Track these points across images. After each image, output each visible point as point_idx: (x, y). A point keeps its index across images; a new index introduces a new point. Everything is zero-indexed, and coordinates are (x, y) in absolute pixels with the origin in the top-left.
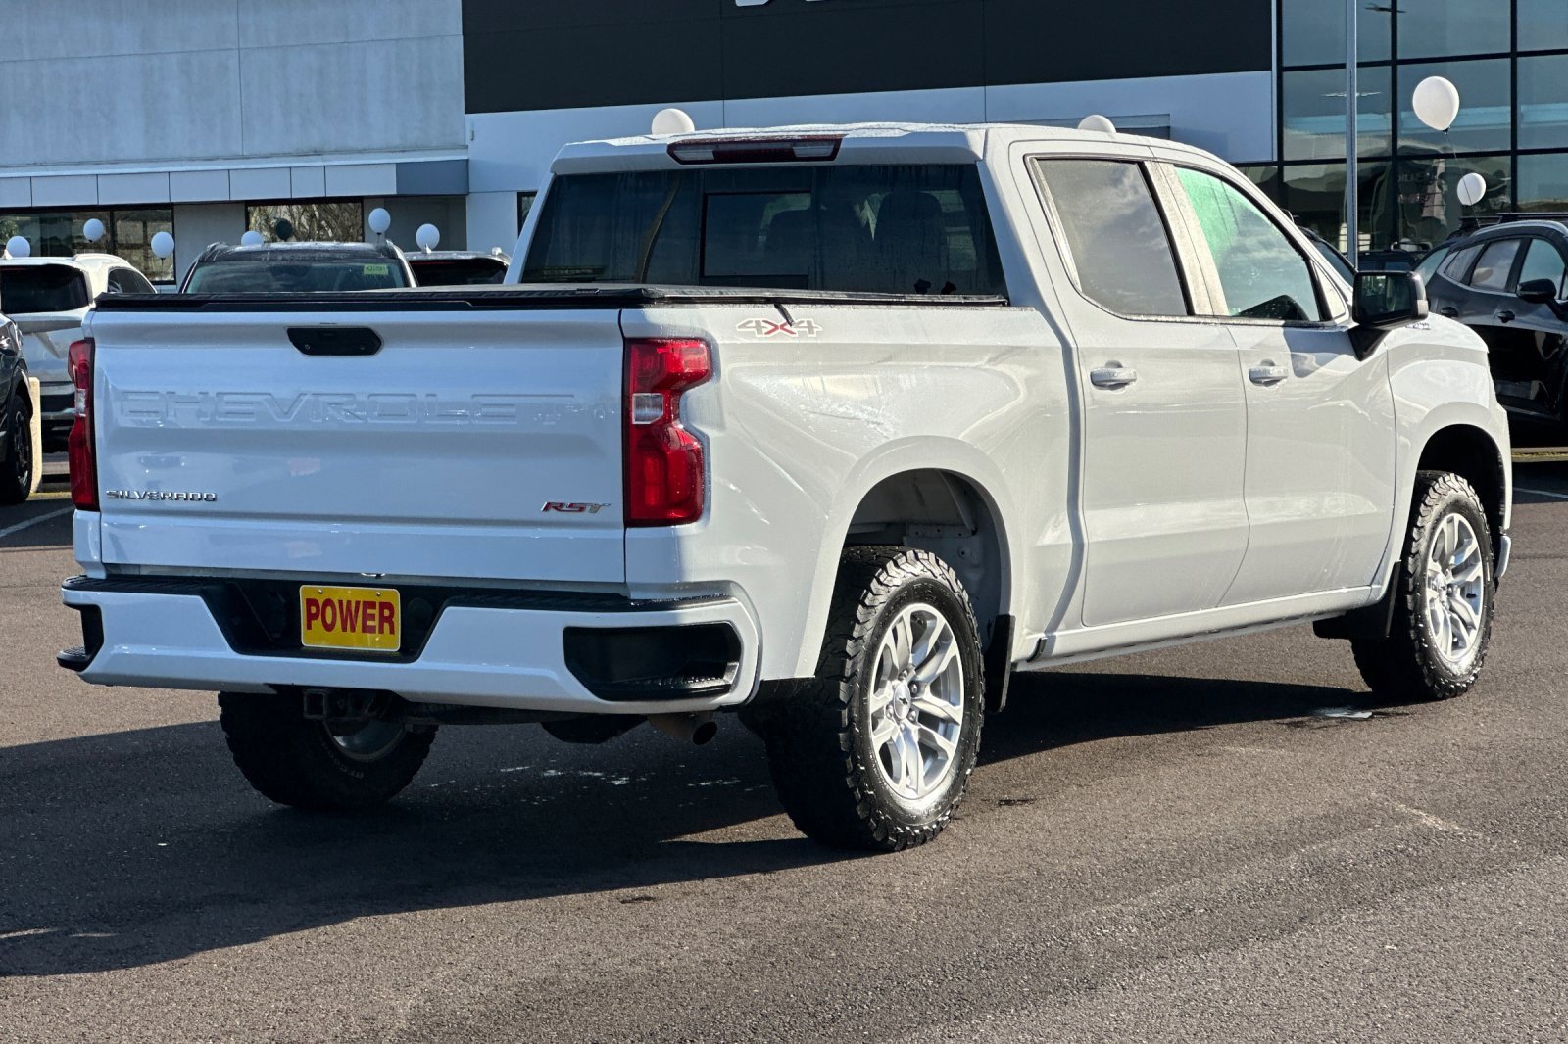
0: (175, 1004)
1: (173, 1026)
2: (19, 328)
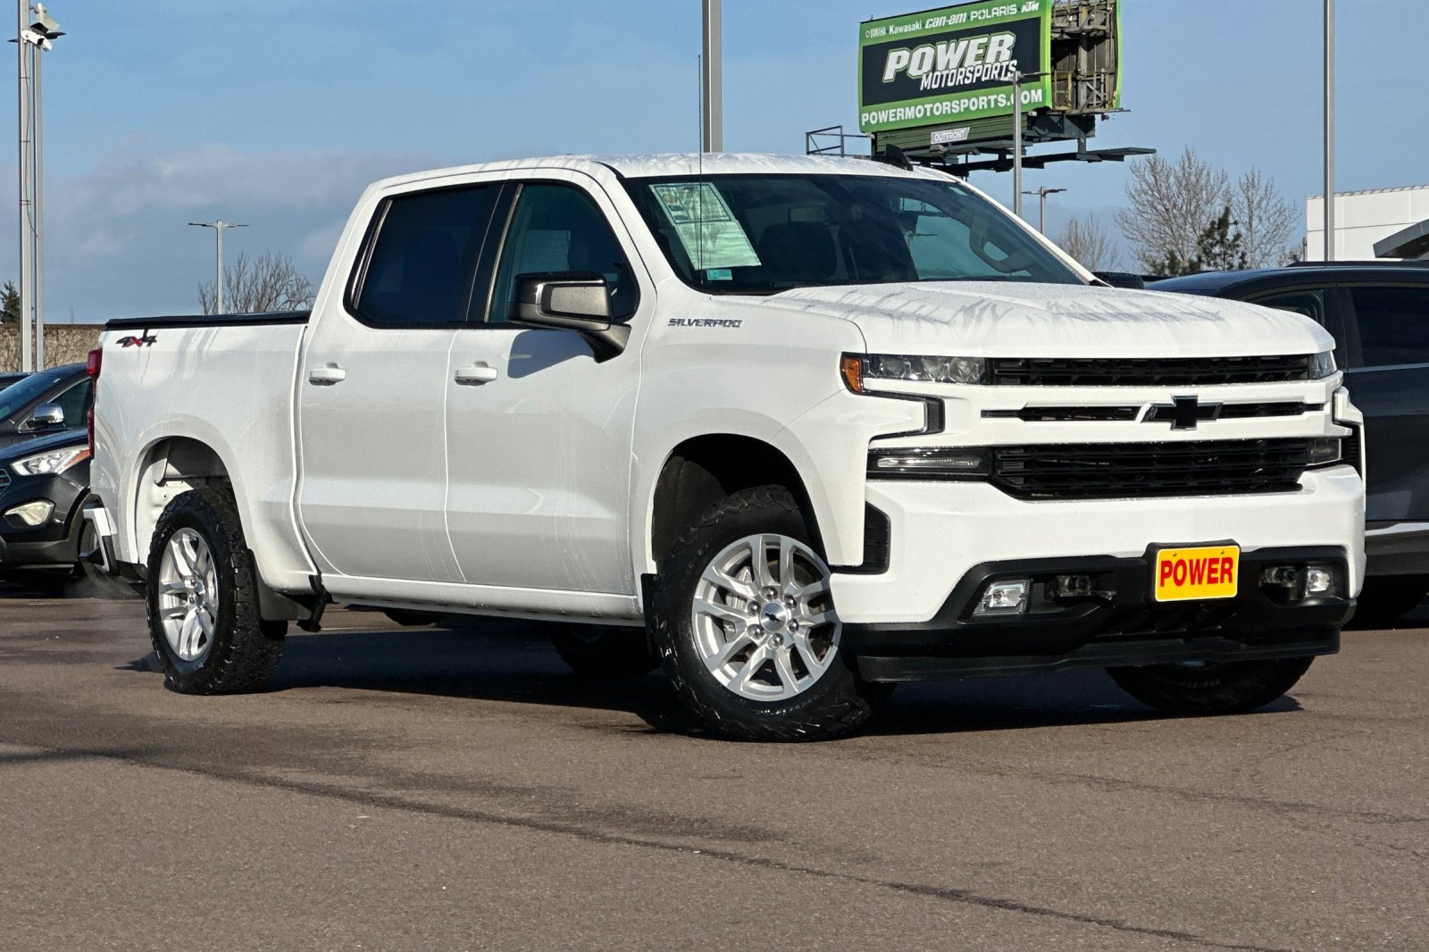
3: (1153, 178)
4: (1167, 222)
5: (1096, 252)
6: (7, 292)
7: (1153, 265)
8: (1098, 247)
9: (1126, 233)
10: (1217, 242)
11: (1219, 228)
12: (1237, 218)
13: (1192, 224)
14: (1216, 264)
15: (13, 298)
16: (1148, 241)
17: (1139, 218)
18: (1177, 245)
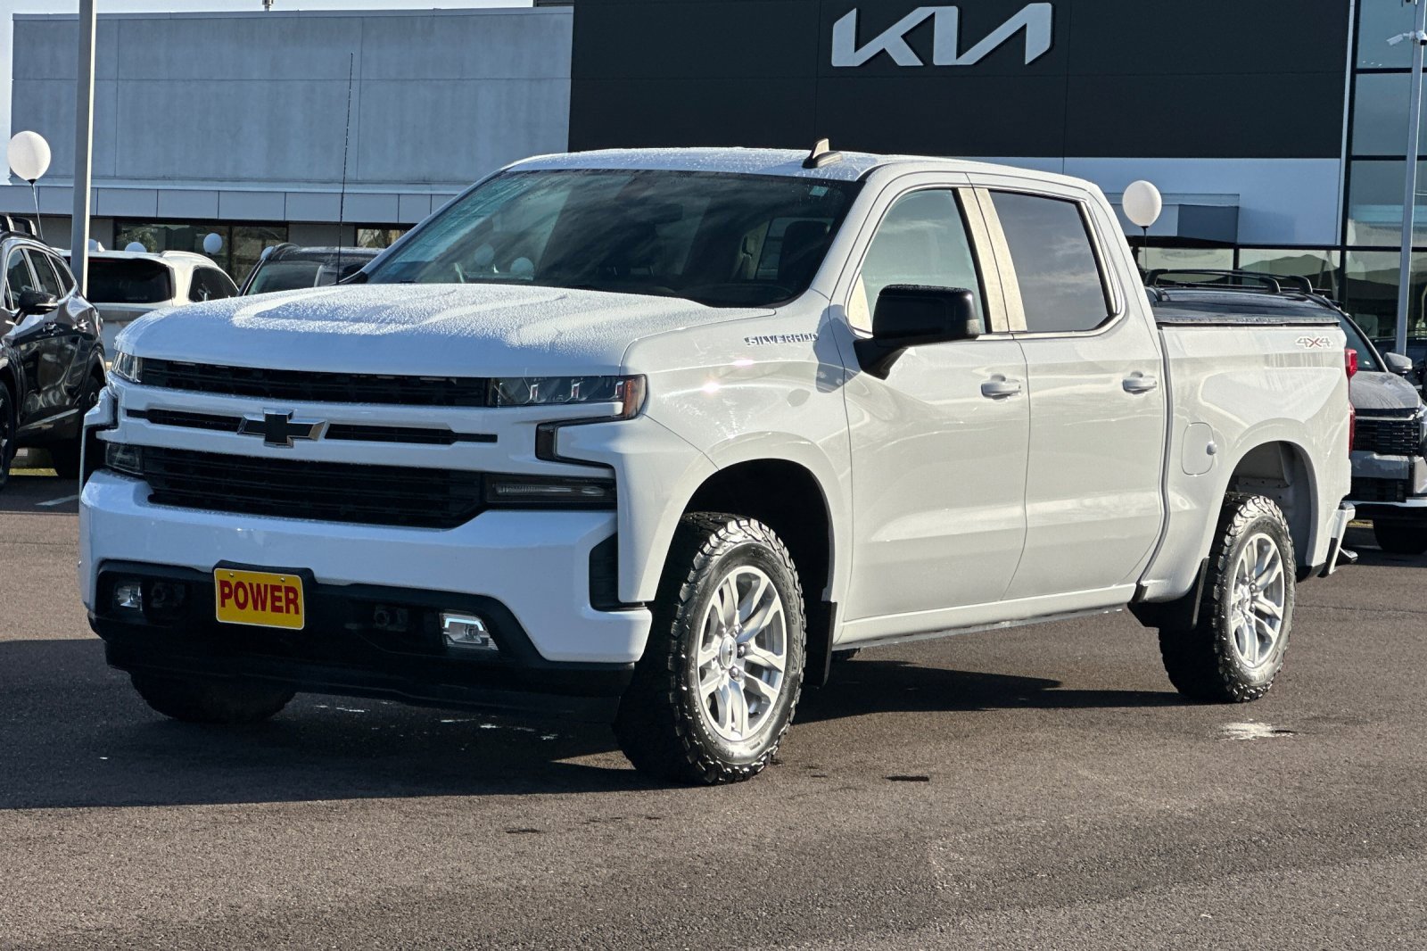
0: (62, 884)
1: (54, 900)
2: (101, 316)
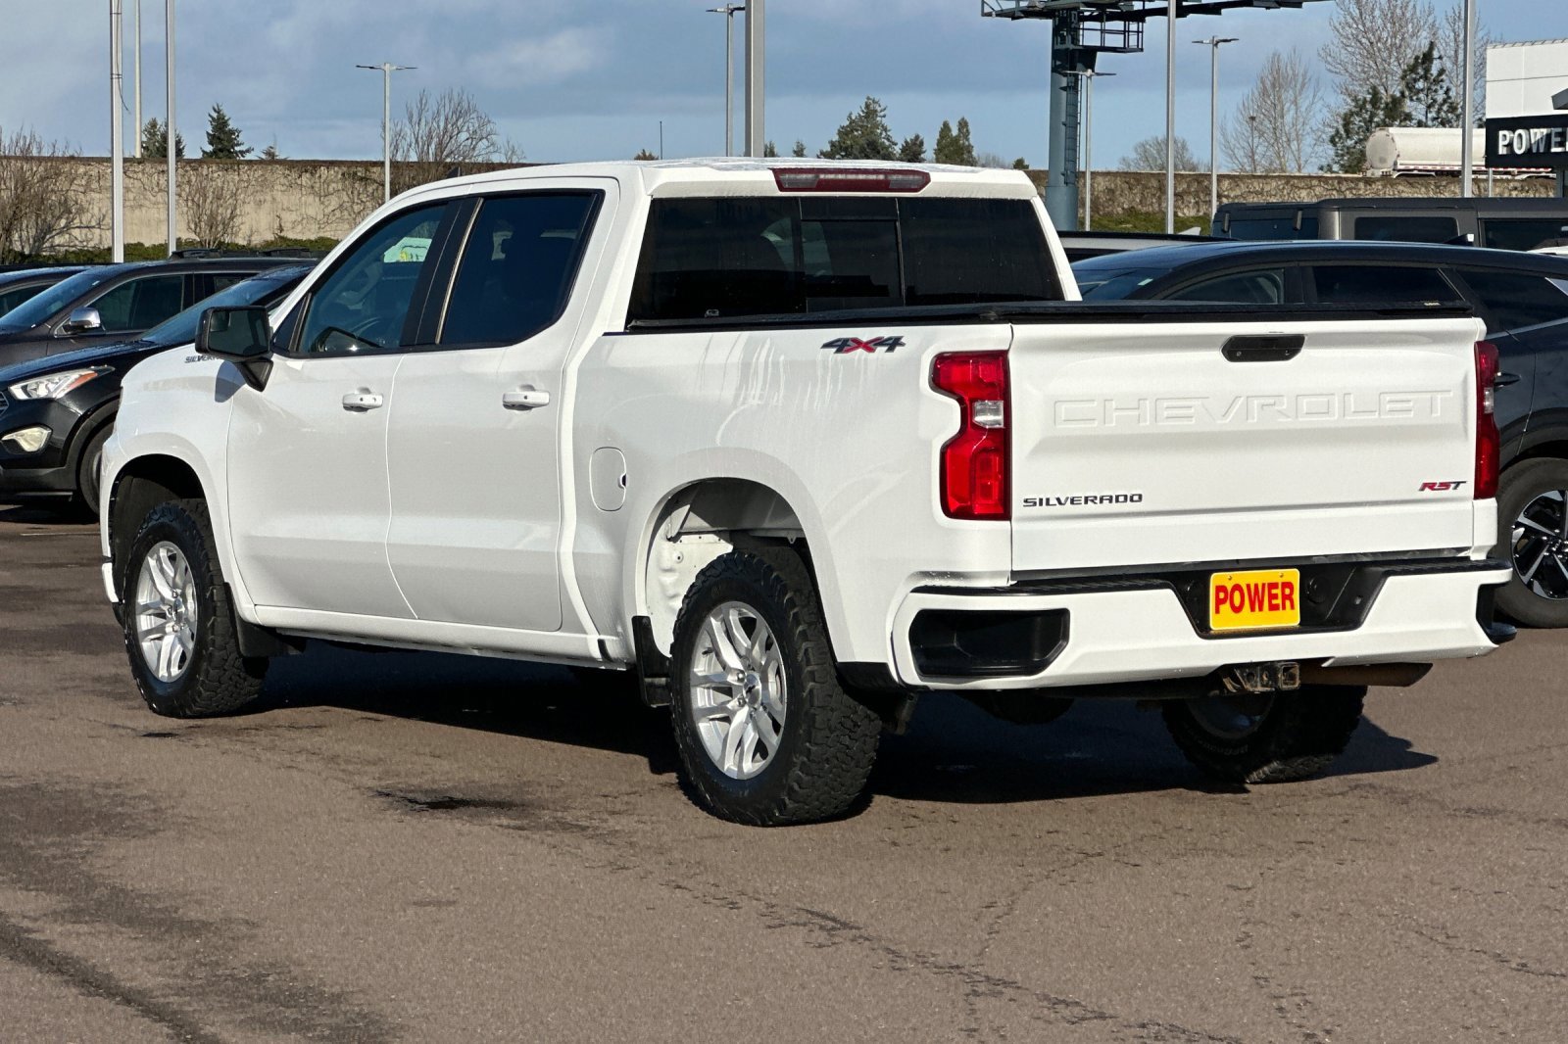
3: (1357, 11)
4: (1372, 56)
5: (1299, 86)
6: (215, 115)
7: (1355, 100)
8: (1300, 79)
9: (1329, 67)
10: (1421, 77)
11: (1423, 63)
12: (1442, 53)
13: (1397, 58)
14: (1419, 100)
15: (221, 121)
16: (1351, 75)
17: (1343, 51)
18: (1381, 79)
